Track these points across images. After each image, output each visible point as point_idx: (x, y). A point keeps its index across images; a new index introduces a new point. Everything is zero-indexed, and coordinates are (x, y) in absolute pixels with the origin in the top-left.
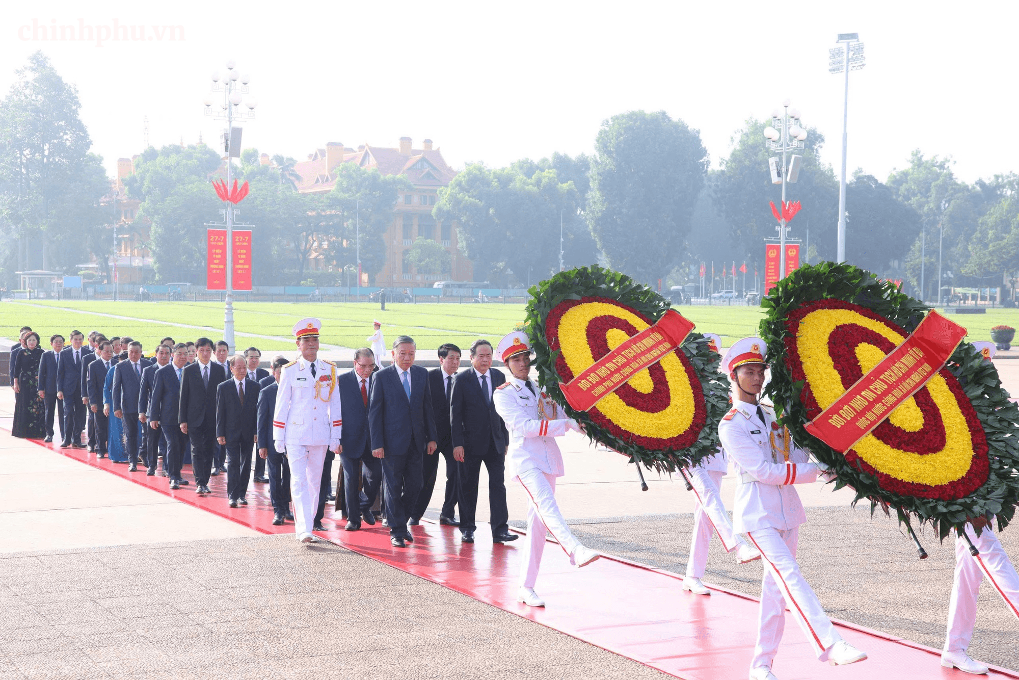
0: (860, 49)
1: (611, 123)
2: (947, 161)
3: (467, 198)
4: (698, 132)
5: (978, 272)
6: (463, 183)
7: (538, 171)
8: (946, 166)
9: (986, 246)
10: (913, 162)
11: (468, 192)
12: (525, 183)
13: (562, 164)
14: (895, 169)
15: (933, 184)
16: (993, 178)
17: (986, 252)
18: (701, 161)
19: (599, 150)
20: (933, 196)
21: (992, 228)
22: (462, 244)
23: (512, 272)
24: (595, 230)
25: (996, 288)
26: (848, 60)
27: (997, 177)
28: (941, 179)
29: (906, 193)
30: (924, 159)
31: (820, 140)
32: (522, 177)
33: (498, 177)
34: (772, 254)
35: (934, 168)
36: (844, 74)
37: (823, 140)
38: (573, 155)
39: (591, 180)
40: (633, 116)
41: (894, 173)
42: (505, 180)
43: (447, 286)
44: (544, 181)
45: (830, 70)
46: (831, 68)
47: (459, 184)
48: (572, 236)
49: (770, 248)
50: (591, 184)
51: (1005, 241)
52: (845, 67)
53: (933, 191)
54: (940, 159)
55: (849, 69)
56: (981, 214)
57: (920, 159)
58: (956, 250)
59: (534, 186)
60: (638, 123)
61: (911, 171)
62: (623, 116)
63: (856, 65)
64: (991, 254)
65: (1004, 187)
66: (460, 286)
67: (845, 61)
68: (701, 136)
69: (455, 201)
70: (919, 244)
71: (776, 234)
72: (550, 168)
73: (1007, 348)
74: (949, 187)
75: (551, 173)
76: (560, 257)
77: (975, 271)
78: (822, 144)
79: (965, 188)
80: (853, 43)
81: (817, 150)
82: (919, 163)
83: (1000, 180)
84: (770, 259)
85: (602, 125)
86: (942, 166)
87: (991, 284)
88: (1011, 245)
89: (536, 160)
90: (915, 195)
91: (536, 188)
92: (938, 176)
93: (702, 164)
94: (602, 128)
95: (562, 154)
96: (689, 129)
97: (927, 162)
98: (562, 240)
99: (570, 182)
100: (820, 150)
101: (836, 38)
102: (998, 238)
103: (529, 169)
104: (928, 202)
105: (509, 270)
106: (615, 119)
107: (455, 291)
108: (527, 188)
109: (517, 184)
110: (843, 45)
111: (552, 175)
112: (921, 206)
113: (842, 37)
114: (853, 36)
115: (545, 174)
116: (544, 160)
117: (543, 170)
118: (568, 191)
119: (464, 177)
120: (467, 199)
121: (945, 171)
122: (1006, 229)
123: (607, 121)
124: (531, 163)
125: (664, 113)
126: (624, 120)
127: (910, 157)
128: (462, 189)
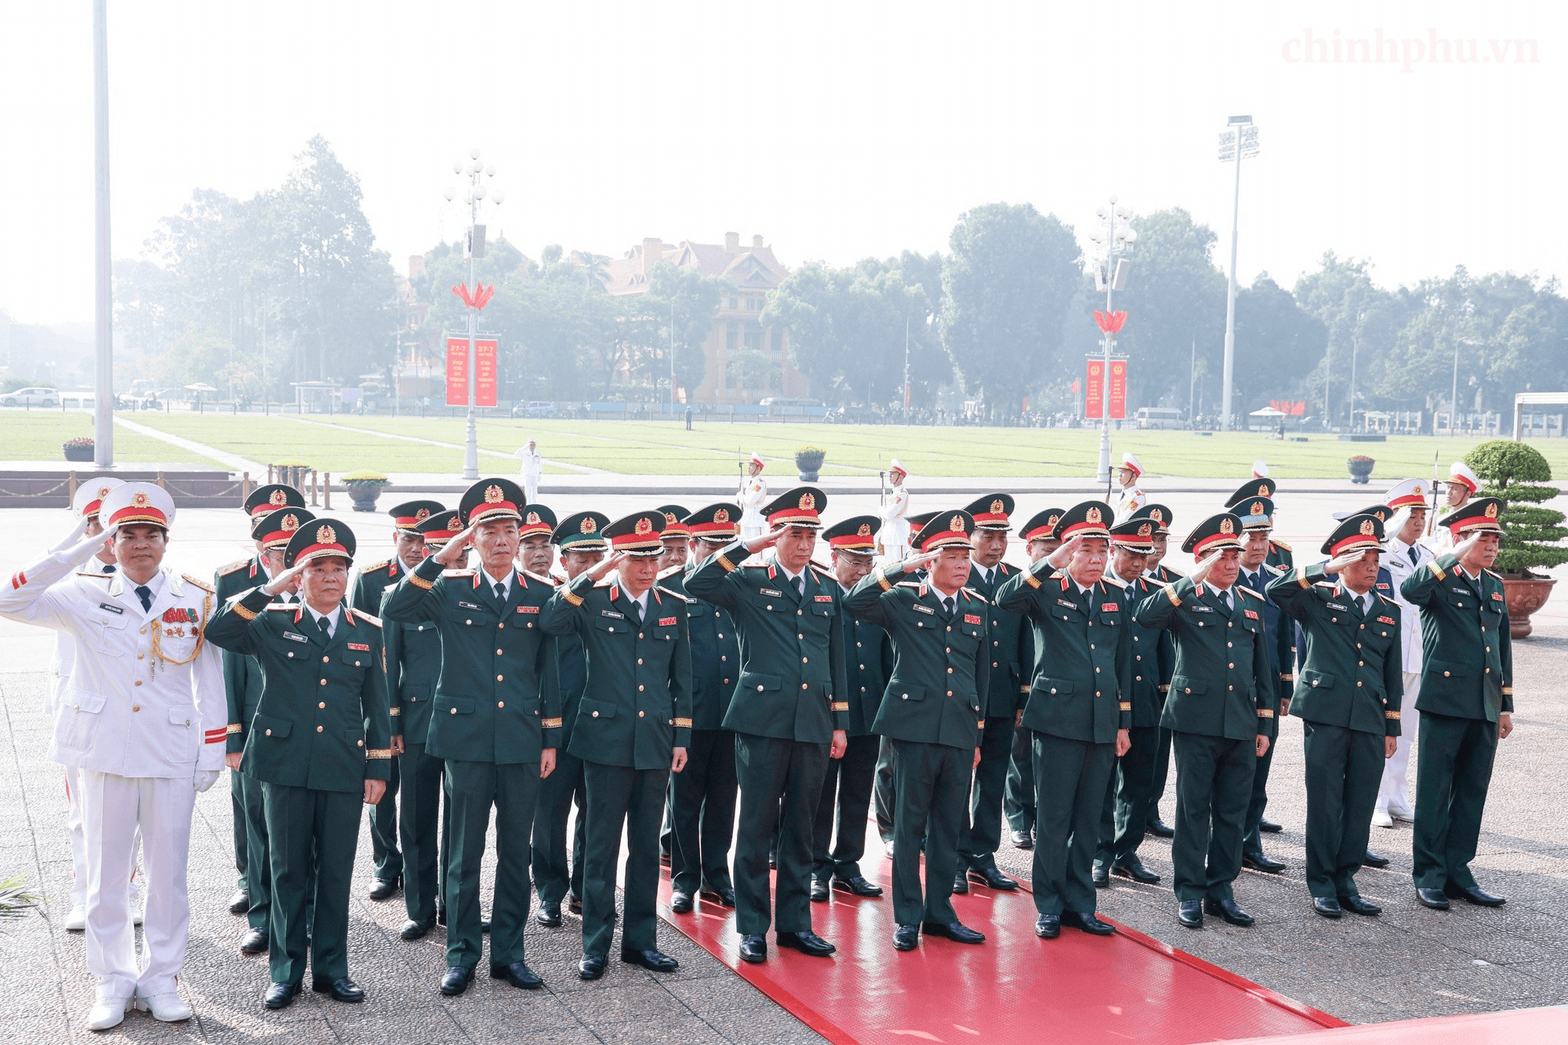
0: (1253, 134)
1: (968, 216)
2: (1365, 263)
3: (798, 302)
4: (1072, 228)
5: (1394, 393)
6: (795, 285)
7: (881, 272)
8: (1363, 270)
9: (1404, 363)
10: (1325, 264)
11: (800, 295)
12: (866, 286)
13: (913, 265)
14: (1304, 272)
15: (1347, 291)
16: (1418, 284)
17: (1403, 370)
18: (1075, 261)
19: (952, 247)
20: (1347, 303)
21: (1412, 343)
22: (791, 356)
23: (850, 388)
24: (947, 341)
25: (1416, 411)
26: (1240, 147)
27: (1423, 283)
28: (1356, 284)
29: (1315, 301)
30: (1338, 262)
31: (1213, 238)
32: (865, 279)
33: (835, 278)
34: (1095, 372)
35: (1349, 273)
36: (1235, 164)
37: (1216, 239)
38: (926, 254)
39: (944, 282)
40: (994, 210)
41: (1304, 277)
42: (842, 282)
43: (775, 403)
44: (888, 283)
45: (1220, 158)
46: (1220, 155)
47: (790, 286)
48: (921, 347)
49: (1092, 364)
50: (944, 288)
51: (1426, 357)
52: (1236, 155)
53: (1347, 299)
54: (1356, 262)
55: (1241, 157)
56: (1402, 325)
57: (1333, 262)
58: (1372, 367)
59: (876, 289)
60: (999, 217)
61: (1322, 275)
62: (981, 209)
63: (1249, 152)
64: (1409, 372)
65: (1431, 294)
66: (790, 404)
67: (1236, 148)
68: (1075, 233)
69: (785, 306)
70: (1326, 361)
71: (1100, 349)
72: (897, 268)
73: (1365, 482)
74: (1365, 294)
75: (895, 275)
76: (905, 371)
77: (1391, 392)
78: (1215, 243)
79: (1385, 296)
80: (1246, 126)
81: (1209, 251)
82: (1331, 265)
83: (1427, 287)
84: (1092, 378)
85: (959, 219)
86: (1358, 270)
87: (1412, 408)
88: (1432, 363)
89: (883, 259)
90: (1326, 303)
91: (878, 292)
92: (1352, 281)
93: (1076, 265)
94: (959, 223)
95: (912, 252)
96: (1062, 224)
97: (1341, 265)
98: (907, 351)
99: (918, 285)
100: (1212, 250)
101: (1227, 121)
102: (1419, 354)
103: (872, 268)
104: (1340, 312)
105: (847, 385)
106: (974, 212)
107: (784, 410)
108: (867, 291)
109: (855, 288)
110: (1234, 128)
111: (897, 277)
112: (1332, 316)
113: (1233, 119)
114: (1247, 119)
115: (888, 275)
116: (892, 260)
117: (887, 271)
118: (915, 295)
119: (795, 278)
120: (799, 304)
121: (1362, 276)
122: (1429, 345)
123: (965, 215)
124: (876, 263)
125: (1030, 206)
126: (983, 214)
127: (1322, 259)
128: (793, 292)
